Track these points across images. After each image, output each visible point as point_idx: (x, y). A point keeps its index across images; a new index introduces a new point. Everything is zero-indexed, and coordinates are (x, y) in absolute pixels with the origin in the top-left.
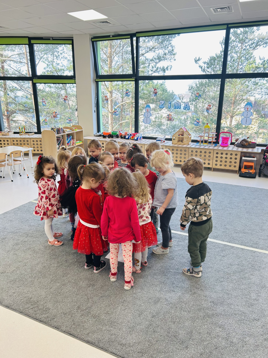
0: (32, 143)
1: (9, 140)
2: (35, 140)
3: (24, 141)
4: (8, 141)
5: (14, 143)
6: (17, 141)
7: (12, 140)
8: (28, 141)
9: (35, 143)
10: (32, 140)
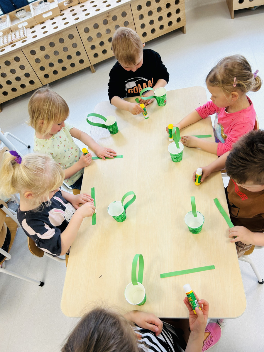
0: (85, 36)
1: (20, 55)
2: (91, 27)
3: (61, 41)
4: (17, 59)
5: (36, 57)
6: (42, 48)
7: (27, 52)
8: (71, 37)
9: (93, 33)
10: (82, 31)
